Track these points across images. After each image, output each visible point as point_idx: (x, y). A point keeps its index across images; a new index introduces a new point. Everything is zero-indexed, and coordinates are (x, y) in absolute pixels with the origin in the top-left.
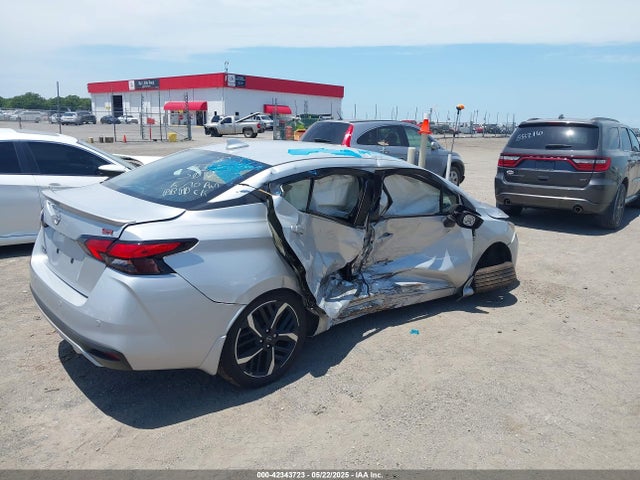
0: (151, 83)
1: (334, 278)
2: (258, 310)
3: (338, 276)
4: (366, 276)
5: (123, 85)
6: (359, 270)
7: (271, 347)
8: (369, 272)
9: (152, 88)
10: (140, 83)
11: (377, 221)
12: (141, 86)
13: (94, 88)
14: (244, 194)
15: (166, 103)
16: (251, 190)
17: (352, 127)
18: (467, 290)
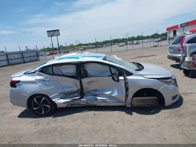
0: (185, 24)
5: (177, 27)
9: (186, 26)
10: (182, 25)
12: (182, 26)
13: (168, 29)
15: (190, 30)
17: (186, 36)
18: (128, 105)
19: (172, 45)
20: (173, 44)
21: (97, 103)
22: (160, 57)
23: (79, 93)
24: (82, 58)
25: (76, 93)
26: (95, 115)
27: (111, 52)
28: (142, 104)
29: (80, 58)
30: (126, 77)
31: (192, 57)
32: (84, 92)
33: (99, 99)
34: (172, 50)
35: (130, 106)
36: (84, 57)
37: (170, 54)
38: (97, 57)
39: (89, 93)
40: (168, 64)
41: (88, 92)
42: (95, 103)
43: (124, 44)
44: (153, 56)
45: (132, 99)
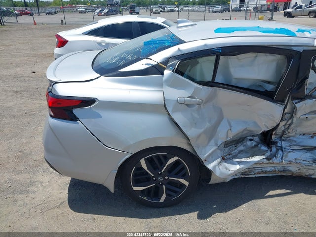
1: (251, 140)
2: (151, 157)
3: (257, 139)
4: (285, 144)
6: (281, 137)
7: (162, 185)
8: (290, 141)
11: (302, 99)
14: (147, 66)
16: (154, 63)
25: (249, 138)
39: (293, 143)
42: (310, 171)
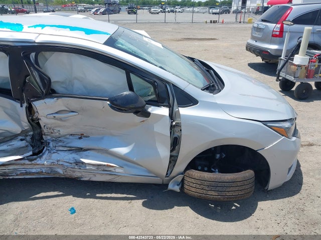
15: (269, 1)
17: (292, 9)
18: (174, 186)
19: (262, 24)
20: (263, 21)
21: (83, 174)
22: (225, 44)
23: (28, 138)
24: (32, 30)
25: (20, 137)
26: (73, 211)
27: (135, 22)
28: (213, 193)
29: (25, 29)
30: (176, 109)
31: (309, 57)
32: (43, 136)
33: (89, 164)
34: (258, 35)
35: (177, 189)
36: (43, 26)
37: (253, 43)
38: (88, 32)
39: (60, 144)
40: (243, 61)
41: (57, 140)
42: (77, 173)
43: (159, 10)
44: (212, 39)
45: (186, 174)
